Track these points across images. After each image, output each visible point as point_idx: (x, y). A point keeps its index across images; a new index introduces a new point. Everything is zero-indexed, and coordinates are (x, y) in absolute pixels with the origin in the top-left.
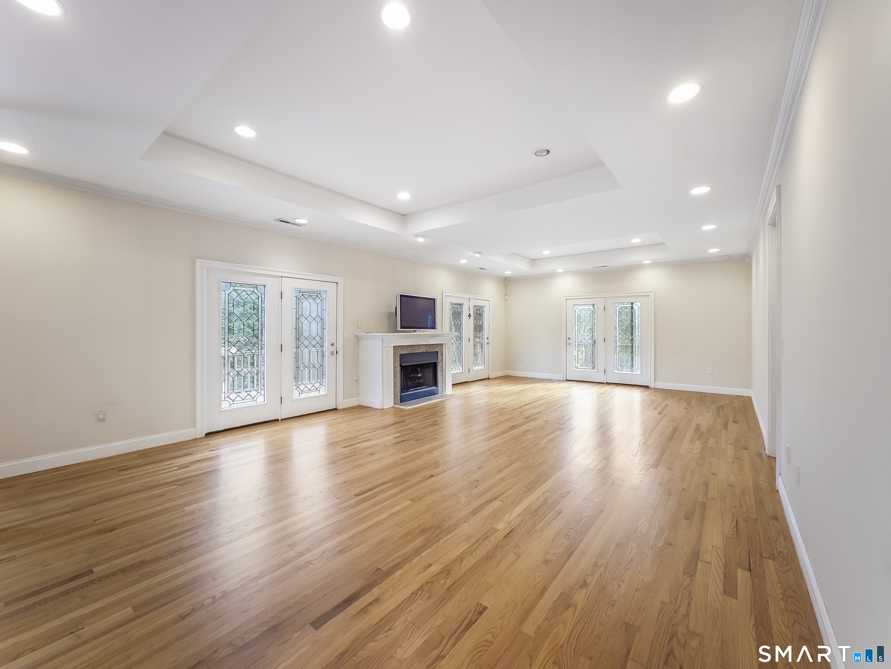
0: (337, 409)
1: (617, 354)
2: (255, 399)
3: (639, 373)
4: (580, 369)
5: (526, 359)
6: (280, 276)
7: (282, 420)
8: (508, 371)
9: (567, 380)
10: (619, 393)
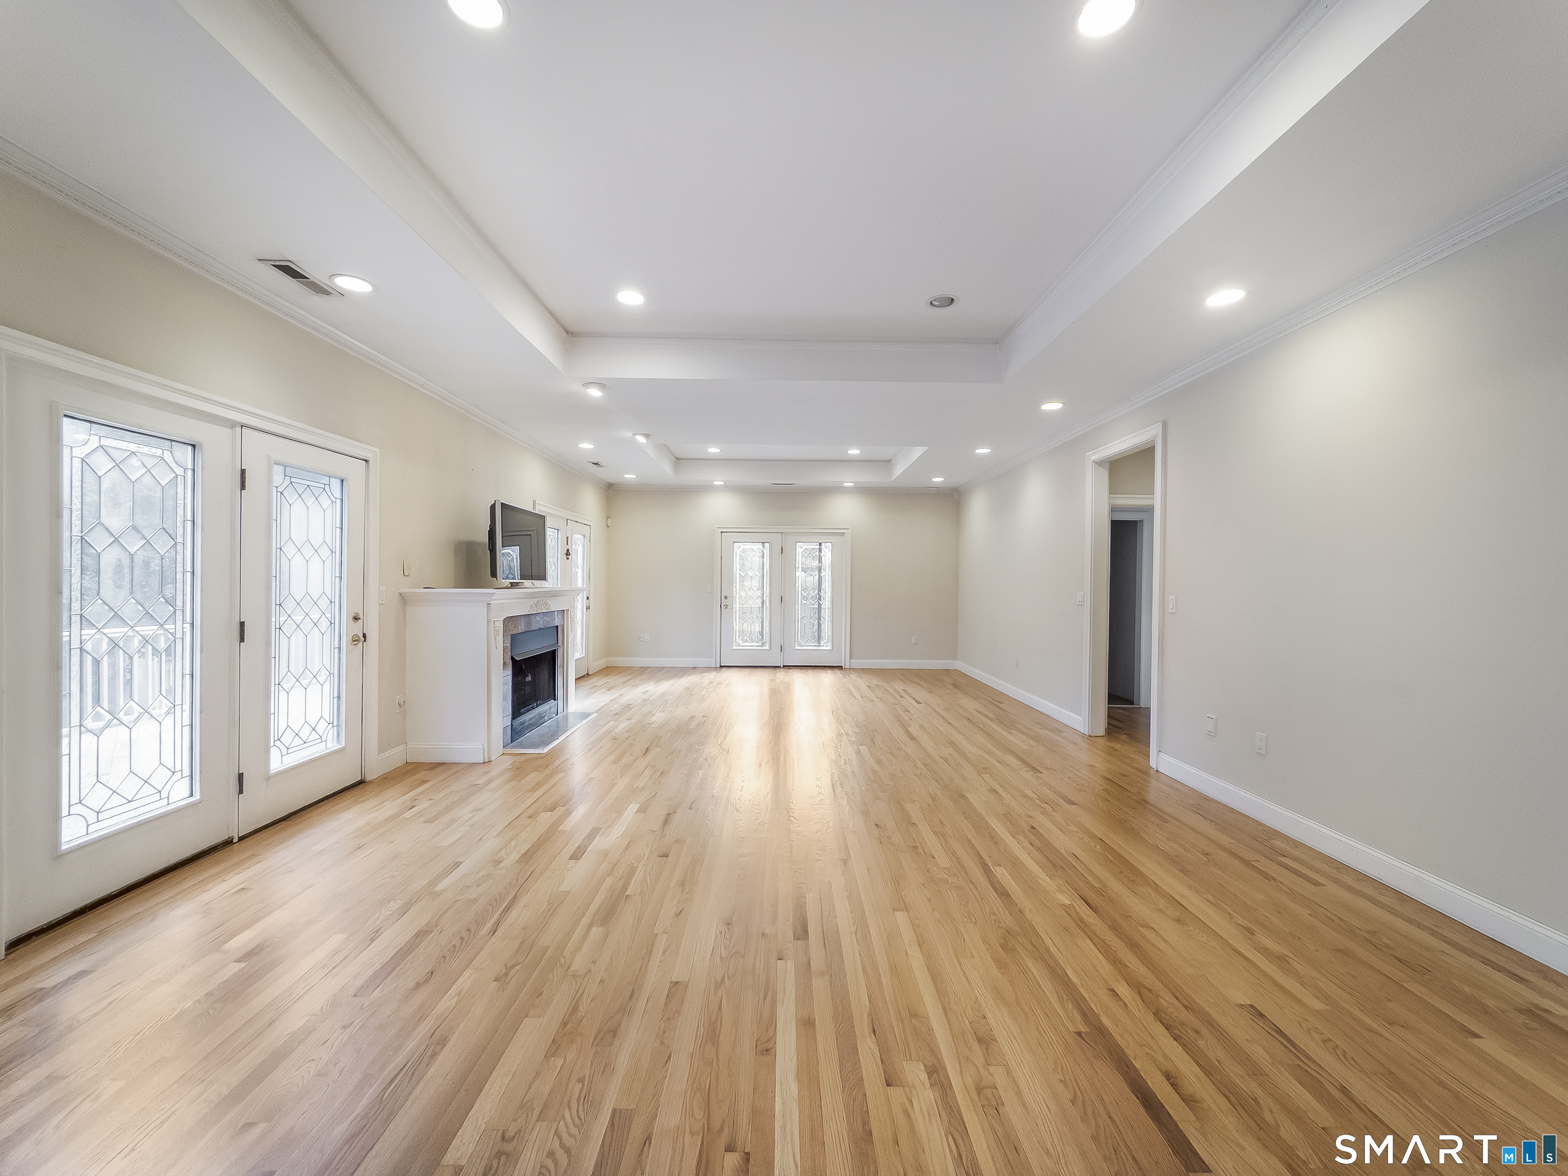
0: (365, 782)
1: (800, 620)
2: (164, 794)
3: (829, 648)
4: (743, 646)
5: (648, 635)
6: (239, 423)
7: (241, 839)
8: (612, 659)
9: (721, 667)
10: (798, 679)
